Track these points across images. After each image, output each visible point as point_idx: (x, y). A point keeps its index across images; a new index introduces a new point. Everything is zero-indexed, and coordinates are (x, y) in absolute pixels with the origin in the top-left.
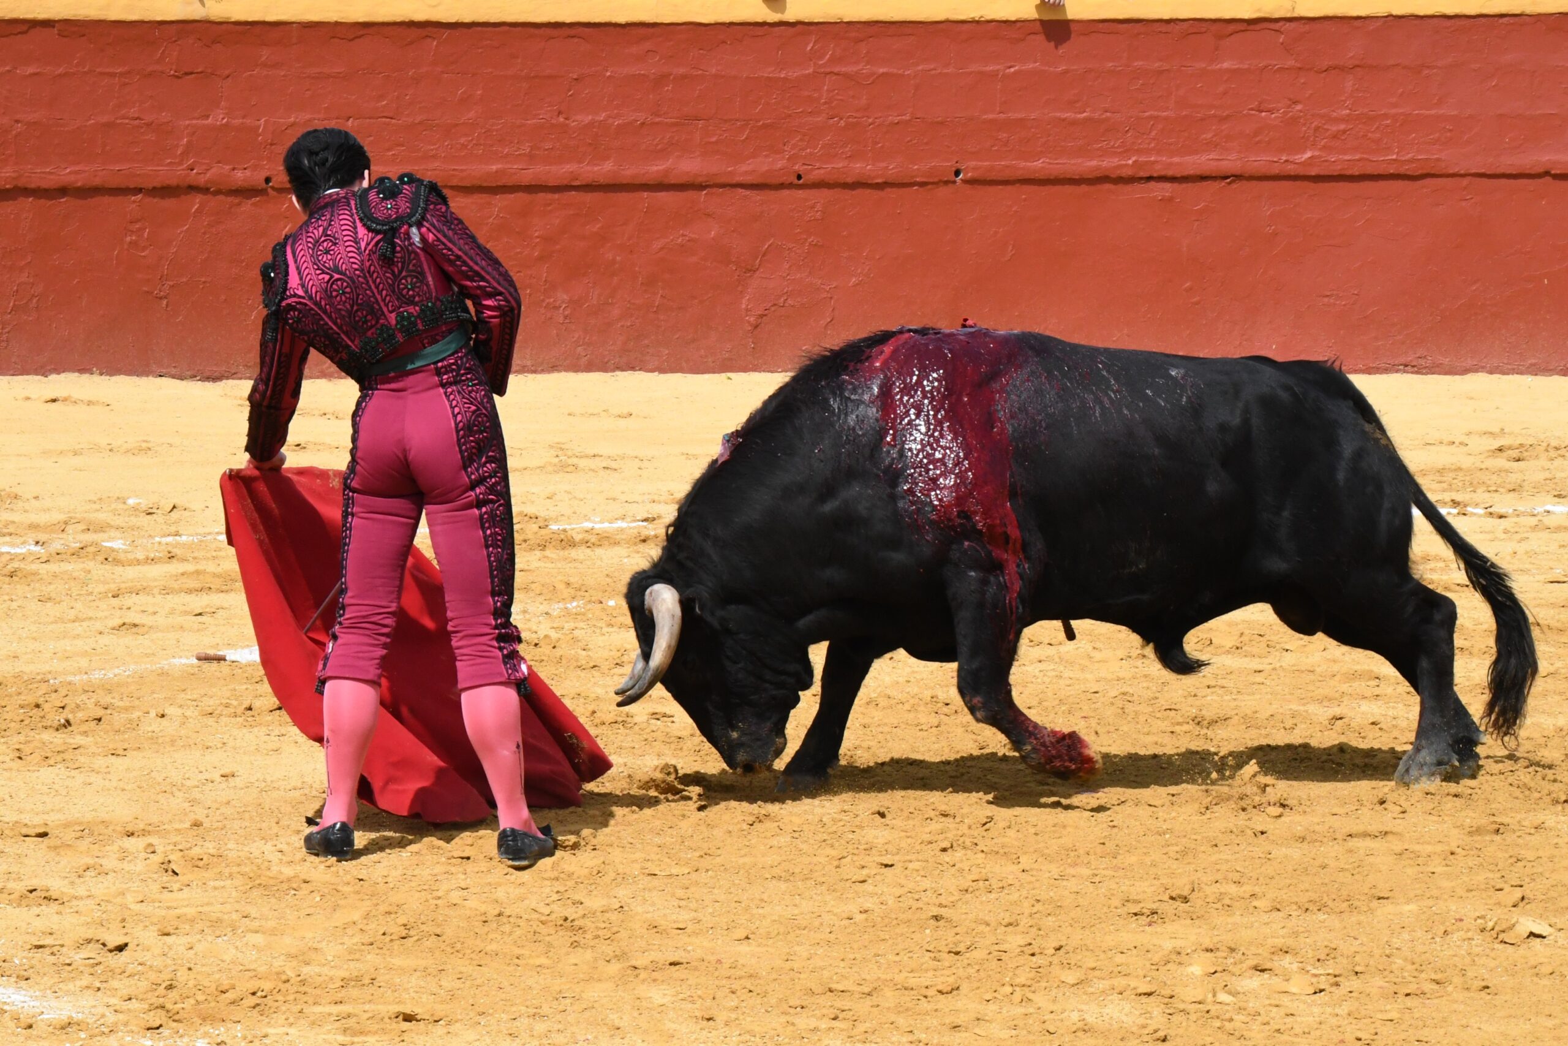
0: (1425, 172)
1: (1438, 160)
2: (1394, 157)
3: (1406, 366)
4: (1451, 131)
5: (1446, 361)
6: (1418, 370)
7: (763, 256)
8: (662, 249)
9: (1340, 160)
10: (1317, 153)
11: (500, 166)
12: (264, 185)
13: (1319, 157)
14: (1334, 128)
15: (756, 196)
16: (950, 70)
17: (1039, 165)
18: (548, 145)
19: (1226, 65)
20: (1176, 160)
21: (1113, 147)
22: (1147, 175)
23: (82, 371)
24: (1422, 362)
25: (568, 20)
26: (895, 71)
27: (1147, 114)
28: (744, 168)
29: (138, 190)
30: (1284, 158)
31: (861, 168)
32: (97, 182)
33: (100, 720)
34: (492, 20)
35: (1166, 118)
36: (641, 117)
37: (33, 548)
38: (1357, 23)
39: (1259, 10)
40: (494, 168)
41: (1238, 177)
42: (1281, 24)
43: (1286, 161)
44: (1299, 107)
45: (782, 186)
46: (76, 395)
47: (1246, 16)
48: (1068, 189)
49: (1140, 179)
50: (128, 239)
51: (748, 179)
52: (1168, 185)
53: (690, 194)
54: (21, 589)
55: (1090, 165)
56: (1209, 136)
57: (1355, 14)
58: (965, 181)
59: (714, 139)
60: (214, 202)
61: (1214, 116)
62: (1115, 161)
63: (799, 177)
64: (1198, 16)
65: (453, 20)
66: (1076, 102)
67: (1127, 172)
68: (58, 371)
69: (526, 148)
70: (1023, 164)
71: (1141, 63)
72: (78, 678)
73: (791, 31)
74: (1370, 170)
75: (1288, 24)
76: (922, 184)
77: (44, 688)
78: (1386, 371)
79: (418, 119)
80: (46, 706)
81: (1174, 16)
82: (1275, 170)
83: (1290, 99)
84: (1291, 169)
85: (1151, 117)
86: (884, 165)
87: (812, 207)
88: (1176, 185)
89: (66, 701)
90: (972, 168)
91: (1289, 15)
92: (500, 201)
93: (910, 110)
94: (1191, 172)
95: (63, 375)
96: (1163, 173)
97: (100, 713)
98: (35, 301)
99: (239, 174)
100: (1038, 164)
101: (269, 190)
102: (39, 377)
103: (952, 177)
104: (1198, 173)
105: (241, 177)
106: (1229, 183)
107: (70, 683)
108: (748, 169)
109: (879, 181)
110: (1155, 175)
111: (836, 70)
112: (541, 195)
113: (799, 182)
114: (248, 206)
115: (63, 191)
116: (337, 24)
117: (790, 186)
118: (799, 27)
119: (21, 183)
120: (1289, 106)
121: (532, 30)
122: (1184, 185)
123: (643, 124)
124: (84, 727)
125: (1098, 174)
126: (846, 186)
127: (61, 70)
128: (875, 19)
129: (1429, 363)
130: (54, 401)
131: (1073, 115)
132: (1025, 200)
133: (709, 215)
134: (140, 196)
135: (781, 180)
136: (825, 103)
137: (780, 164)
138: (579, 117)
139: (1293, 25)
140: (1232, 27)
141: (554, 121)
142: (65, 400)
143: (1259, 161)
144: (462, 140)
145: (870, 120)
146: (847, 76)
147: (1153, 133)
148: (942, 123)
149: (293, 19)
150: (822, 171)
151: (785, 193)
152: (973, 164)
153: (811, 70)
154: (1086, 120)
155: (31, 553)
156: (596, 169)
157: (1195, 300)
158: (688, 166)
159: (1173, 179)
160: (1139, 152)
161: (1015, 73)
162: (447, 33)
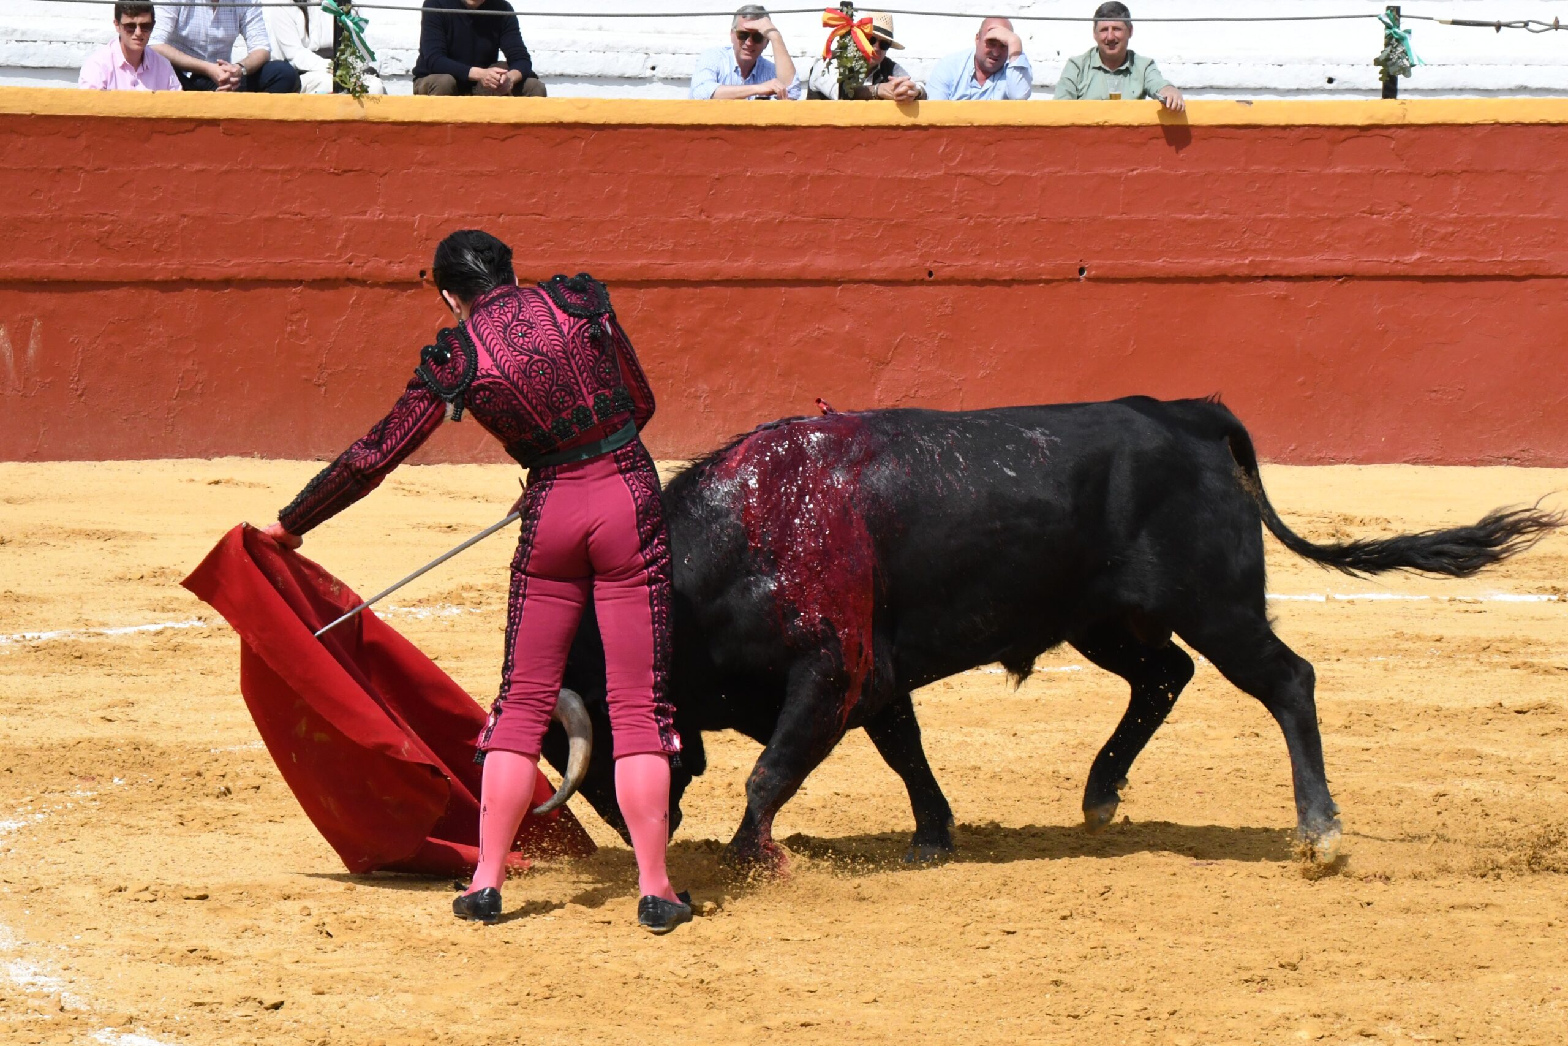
0: (1529, 273)
1: (1541, 261)
2: (1500, 258)
3: (1510, 458)
4: (1554, 233)
5: (1548, 454)
6: (1521, 463)
7: (896, 348)
8: (799, 341)
9: (1448, 261)
10: (1426, 255)
11: (644, 262)
12: (419, 278)
13: (1428, 258)
14: (1443, 231)
15: (889, 292)
16: (1076, 173)
17: (1160, 264)
18: (691, 242)
19: (1339, 170)
20: (1291, 260)
21: (1230, 247)
22: (1263, 274)
23: (244, 454)
24: (1525, 455)
25: (710, 123)
26: (1023, 173)
27: (1263, 216)
28: (877, 265)
29: (299, 282)
30: (1394, 259)
31: (988, 266)
32: (259, 274)
33: (258, 788)
34: (638, 122)
35: (1282, 220)
36: (779, 215)
37: (196, 623)
38: (1464, 130)
39: (1371, 117)
40: (639, 263)
41: (1350, 277)
42: (1392, 130)
43: (1397, 262)
44: (1409, 210)
45: (913, 282)
46: (238, 476)
47: (1359, 123)
48: (1186, 287)
49: (1256, 278)
50: (289, 329)
51: (883, 275)
52: (1283, 284)
53: (825, 290)
54: (184, 662)
55: (1208, 264)
56: (1323, 237)
57: (1463, 121)
58: (1088, 279)
59: (849, 237)
60: (370, 293)
61: (1328, 218)
62: (1233, 261)
63: (930, 274)
64: (1313, 123)
65: (601, 122)
66: (1197, 203)
67: (1245, 271)
68: (221, 455)
69: (669, 245)
70: (1144, 263)
71: (1257, 167)
72: (238, 748)
73: (924, 133)
74: (1476, 270)
75: (1399, 131)
76: (1048, 282)
77: (205, 757)
78: (1489, 463)
79: (567, 216)
80: (208, 775)
81: (1290, 122)
82: (1385, 270)
83: (1400, 203)
84: (1399, 269)
85: (1267, 219)
86: (1011, 262)
87: (943, 302)
88: (1290, 284)
89: (227, 769)
90: (1095, 266)
91: (1400, 122)
92: (643, 295)
93: (1037, 210)
94: (1306, 272)
95: (225, 459)
96: (1278, 272)
97: (258, 781)
98: (199, 386)
99: (395, 268)
100: (1160, 262)
101: (424, 283)
102: (203, 460)
103: (1077, 275)
104: (1312, 272)
105: (397, 270)
106: (1341, 283)
107: (230, 753)
108: (880, 266)
109: (1007, 278)
110: (1271, 274)
111: (966, 172)
112: (684, 289)
113: (930, 279)
114: (403, 298)
115: (227, 282)
116: (490, 124)
117: (922, 282)
118: (931, 130)
119: (187, 275)
120: (1400, 210)
121: (677, 132)
122: (1297, 285)
123: (781, 222)
124: (243, 795)
125: (1216, 273)
126: (974, 282)
127: (224, 168)
128: (1004, 123)
129: (1531, 456)
130: (217, 483)
131: (1193, 217)
132: (1146, 298)
133: (844, 310)
134: (300, 288)
135: (913, 277)
136: (956, 203)
137: (911, 262)
138: (720, 215)
139: (1404, 131)
140: (1345, 134)
141: (696, 219)
142: (228, 482)
143: (1371, 262)
144: (609, 237)
145: (999, 220)
146: (978, 178)
147: (1269, 235)
148: (1066, 223)
149: (448, 120)
150: (952, 268)
151: (917, 289)
152: (1095, 262)
153: (942, 172)
154: (1207, 221)
155: (193, 628)
156: (736, 265)
157: (1309, 393)
158: (825, 263)
159: (1288, 278)
160: (1256, 252)
161: (1138, 175)
162: (595, 134)
